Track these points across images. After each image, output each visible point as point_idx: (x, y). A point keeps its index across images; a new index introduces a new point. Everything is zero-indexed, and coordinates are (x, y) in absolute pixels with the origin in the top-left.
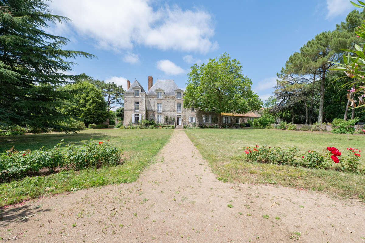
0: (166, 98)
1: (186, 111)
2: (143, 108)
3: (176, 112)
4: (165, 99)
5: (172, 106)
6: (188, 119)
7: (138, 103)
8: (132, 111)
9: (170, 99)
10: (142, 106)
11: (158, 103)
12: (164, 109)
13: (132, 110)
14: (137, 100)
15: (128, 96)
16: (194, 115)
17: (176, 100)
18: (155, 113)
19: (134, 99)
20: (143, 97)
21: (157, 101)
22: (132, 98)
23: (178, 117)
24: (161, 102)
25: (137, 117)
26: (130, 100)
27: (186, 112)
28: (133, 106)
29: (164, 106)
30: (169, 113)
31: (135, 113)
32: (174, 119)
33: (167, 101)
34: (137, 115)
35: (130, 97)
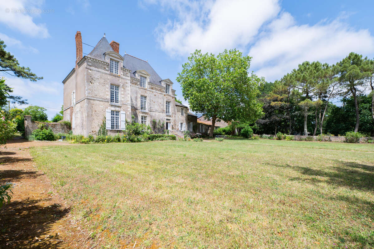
0: (152, 88)
1: (175, 114)
2: (128, 101)
3: (165, 114)
4: (151, 90)
5: (160, 103)
6: (178, 125)
7: (118, 87)
8: (106, 103)
9: (157, 91)
10: (126, 96)
11: (141, 95)
12: (151, 108)
13: (105, 101)
14: (116, 81)
15: (95, 67)
16: (183, 121)
17: (165, 95)
18: (137, 111)
19: (109, 77)
20: (127, 78)
21: (140, 91)
22: (106, 74)
23: (168, 121)
24: (146, 95)
25: (115, 116)
26: (101, 78)
27: (176, 116)
28: (107, 93)
29: (150, 101)
30: (157, 114)
31: (113, 109)
32: (163, 125)
33: (154, 93)
34: (115, 113)
35: (100, 70)
